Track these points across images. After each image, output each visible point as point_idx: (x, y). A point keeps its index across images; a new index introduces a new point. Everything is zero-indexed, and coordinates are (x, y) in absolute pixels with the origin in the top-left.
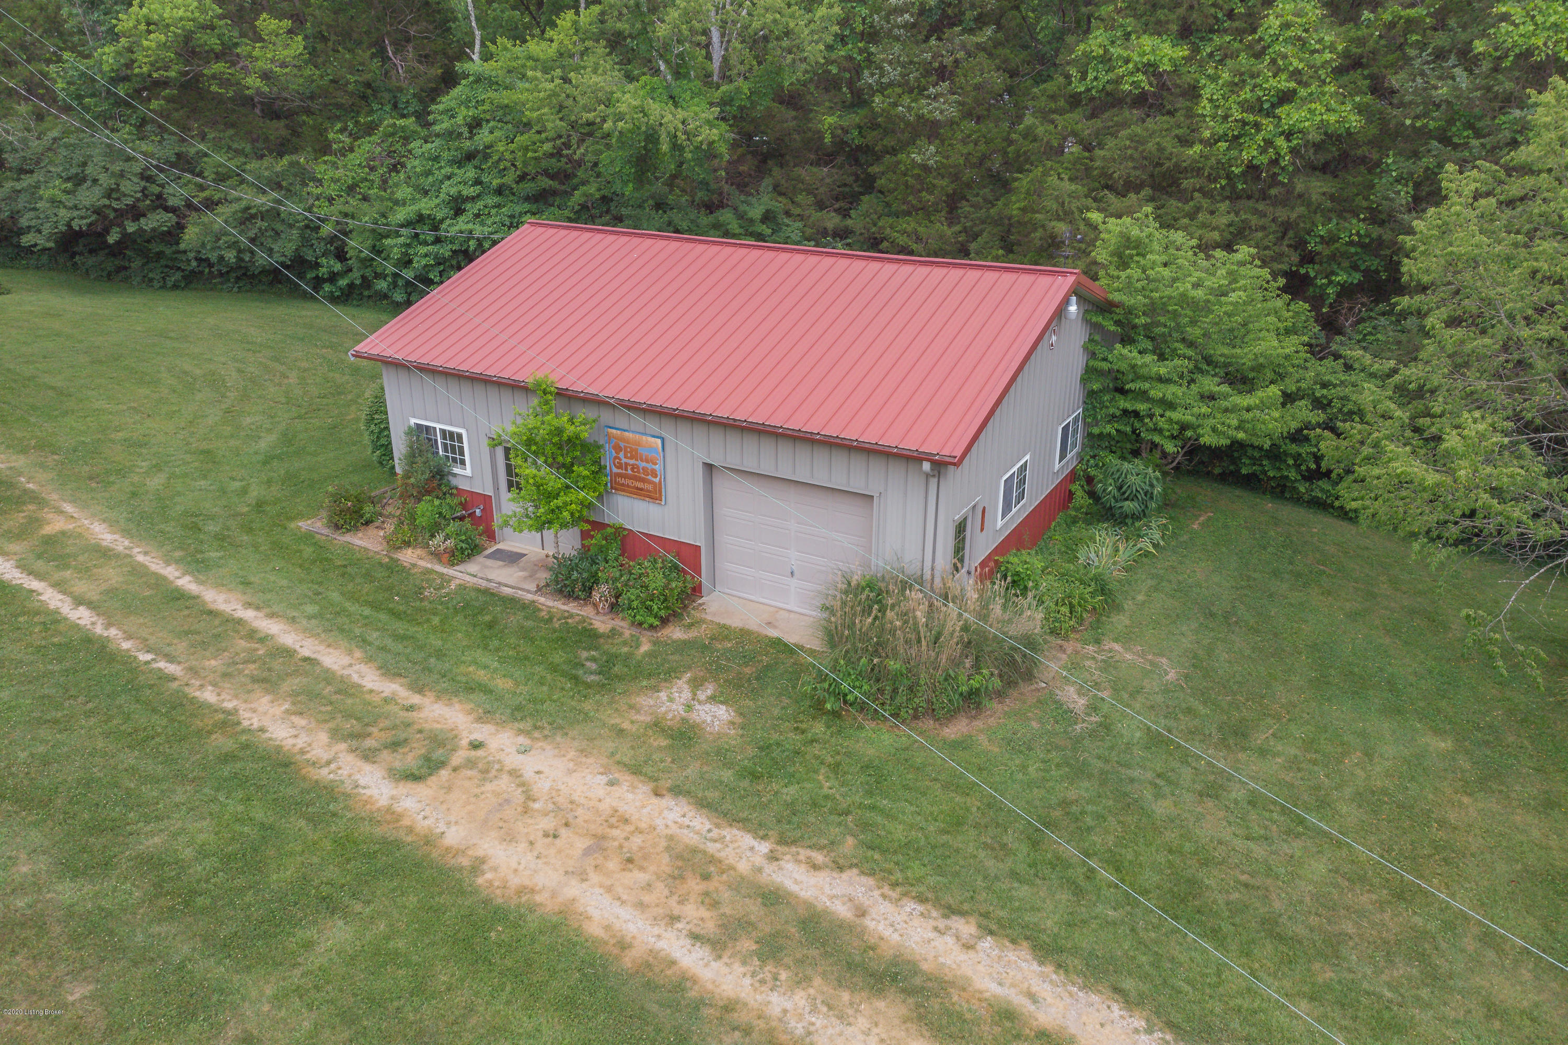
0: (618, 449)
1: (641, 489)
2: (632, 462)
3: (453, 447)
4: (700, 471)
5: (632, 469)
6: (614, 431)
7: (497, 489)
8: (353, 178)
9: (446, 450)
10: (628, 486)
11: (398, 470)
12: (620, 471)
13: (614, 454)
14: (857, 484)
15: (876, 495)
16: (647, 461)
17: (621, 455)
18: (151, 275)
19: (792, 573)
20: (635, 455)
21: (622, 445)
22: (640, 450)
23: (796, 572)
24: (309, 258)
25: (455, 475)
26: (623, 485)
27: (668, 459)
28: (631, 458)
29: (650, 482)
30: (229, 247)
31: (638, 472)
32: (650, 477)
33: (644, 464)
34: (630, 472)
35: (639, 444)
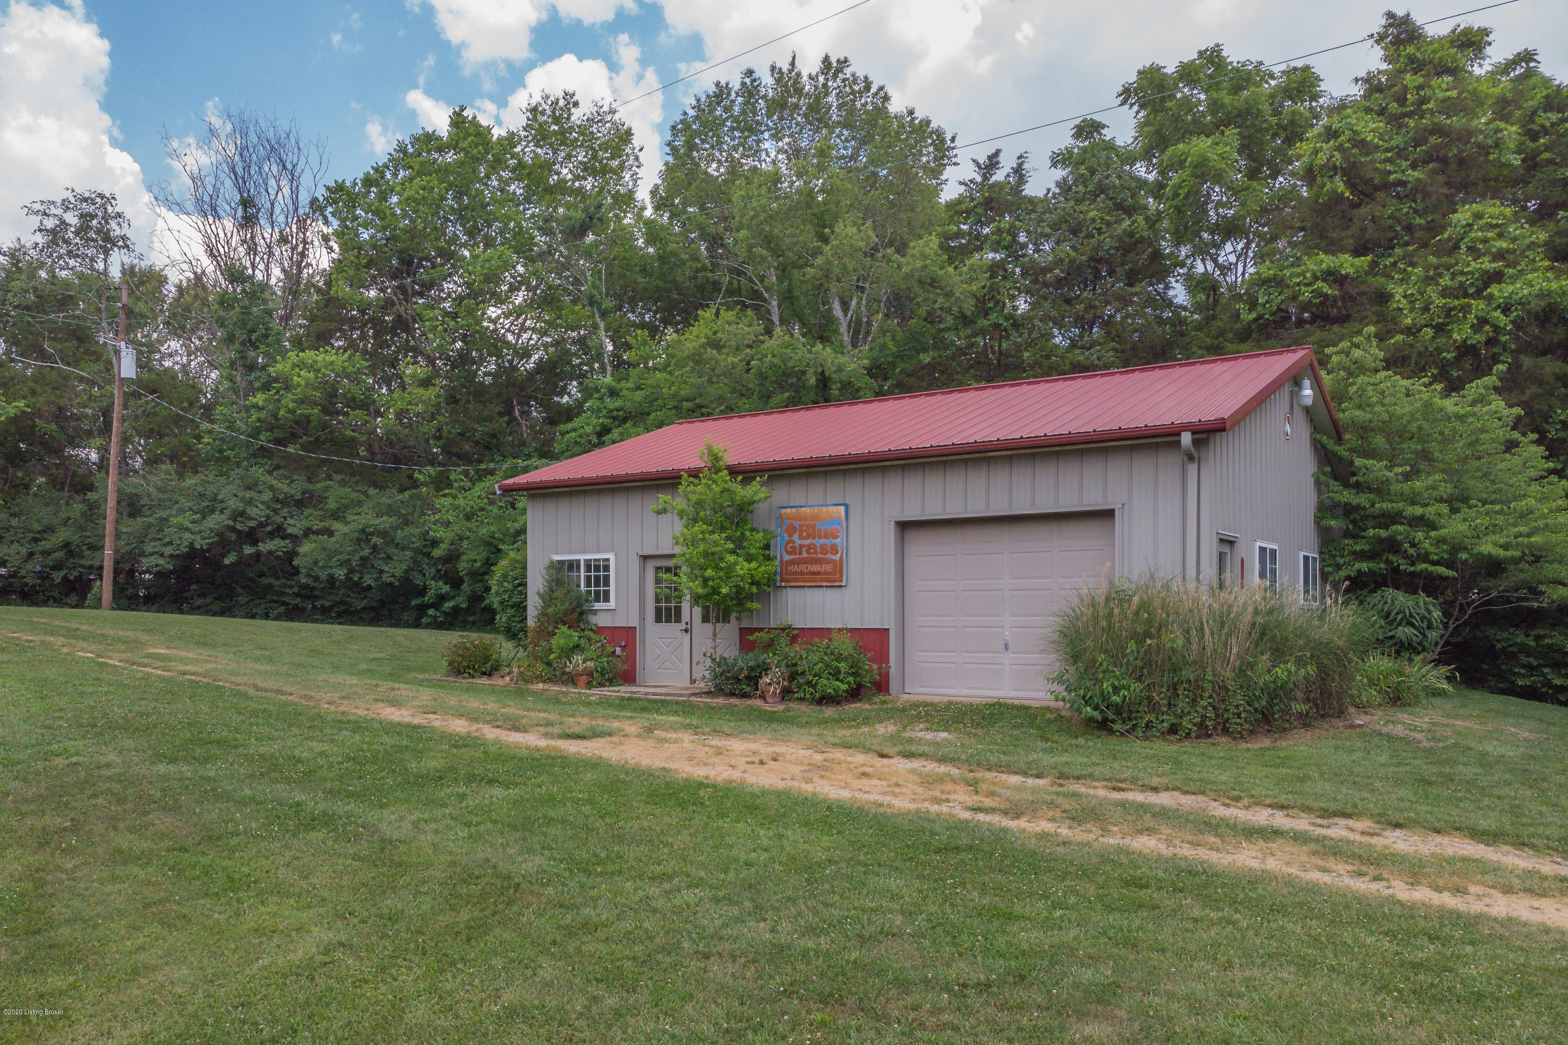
0: (791, 530)
1: (818, 573)
2: (807, 542)
3: (597, 578)
4: (891, 531)
5: (808, 552)
6: (789, 510)
7: (643, 619)
8: (472, 507)
9: (588, 584)
10: (802, 573)
11: (531, 622)
12: (793, 557)
13: (786, 538)
14: (1093, 500)
15: (1117, 507)
16: (826, 537)
17: (795, 537)
18: (255, 610)
19: (1006, 645)
20: (812, 532)
21: (796, 524)
22: (819, 525)
23: (1010, 644)
24: (418, 582)
25: (595, 612)
26: (795, 573)
27: (852, 526)
28: (807, 538)
29: (829, 562)
30: (341, 565)
31: (815, 553)
32: (829, 556)
33: (823, 541)
34: (805, 555)
35: (817, 518)
